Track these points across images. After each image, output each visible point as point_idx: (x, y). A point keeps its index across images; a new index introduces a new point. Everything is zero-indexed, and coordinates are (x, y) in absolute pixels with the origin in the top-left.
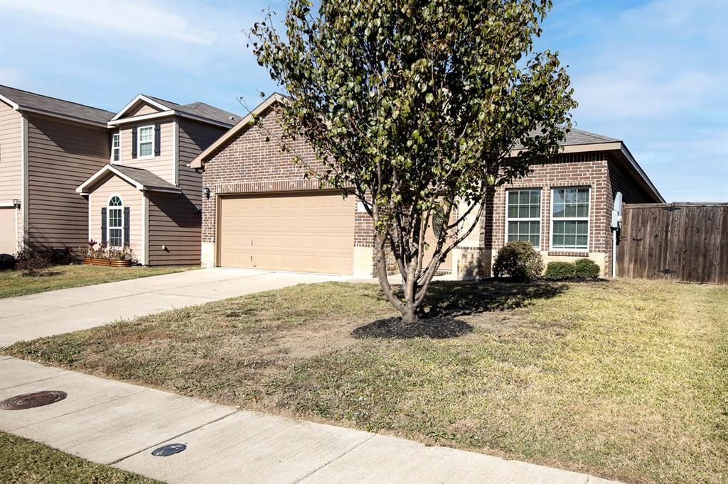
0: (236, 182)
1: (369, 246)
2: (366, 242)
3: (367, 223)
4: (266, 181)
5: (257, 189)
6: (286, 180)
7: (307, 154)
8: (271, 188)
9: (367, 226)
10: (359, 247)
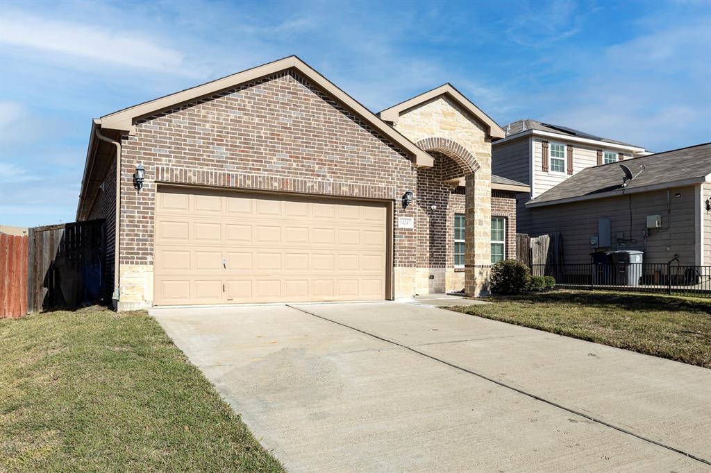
0: (205, 169)
1: (411, 266)
2: (408, 262)
3: (409, 241)
4: (266, 174)
5: (248, 184)
6: (301, 178)
7: (332, 150)
8: (276, 186)
9: (408, 244)
10: (400, 267)
